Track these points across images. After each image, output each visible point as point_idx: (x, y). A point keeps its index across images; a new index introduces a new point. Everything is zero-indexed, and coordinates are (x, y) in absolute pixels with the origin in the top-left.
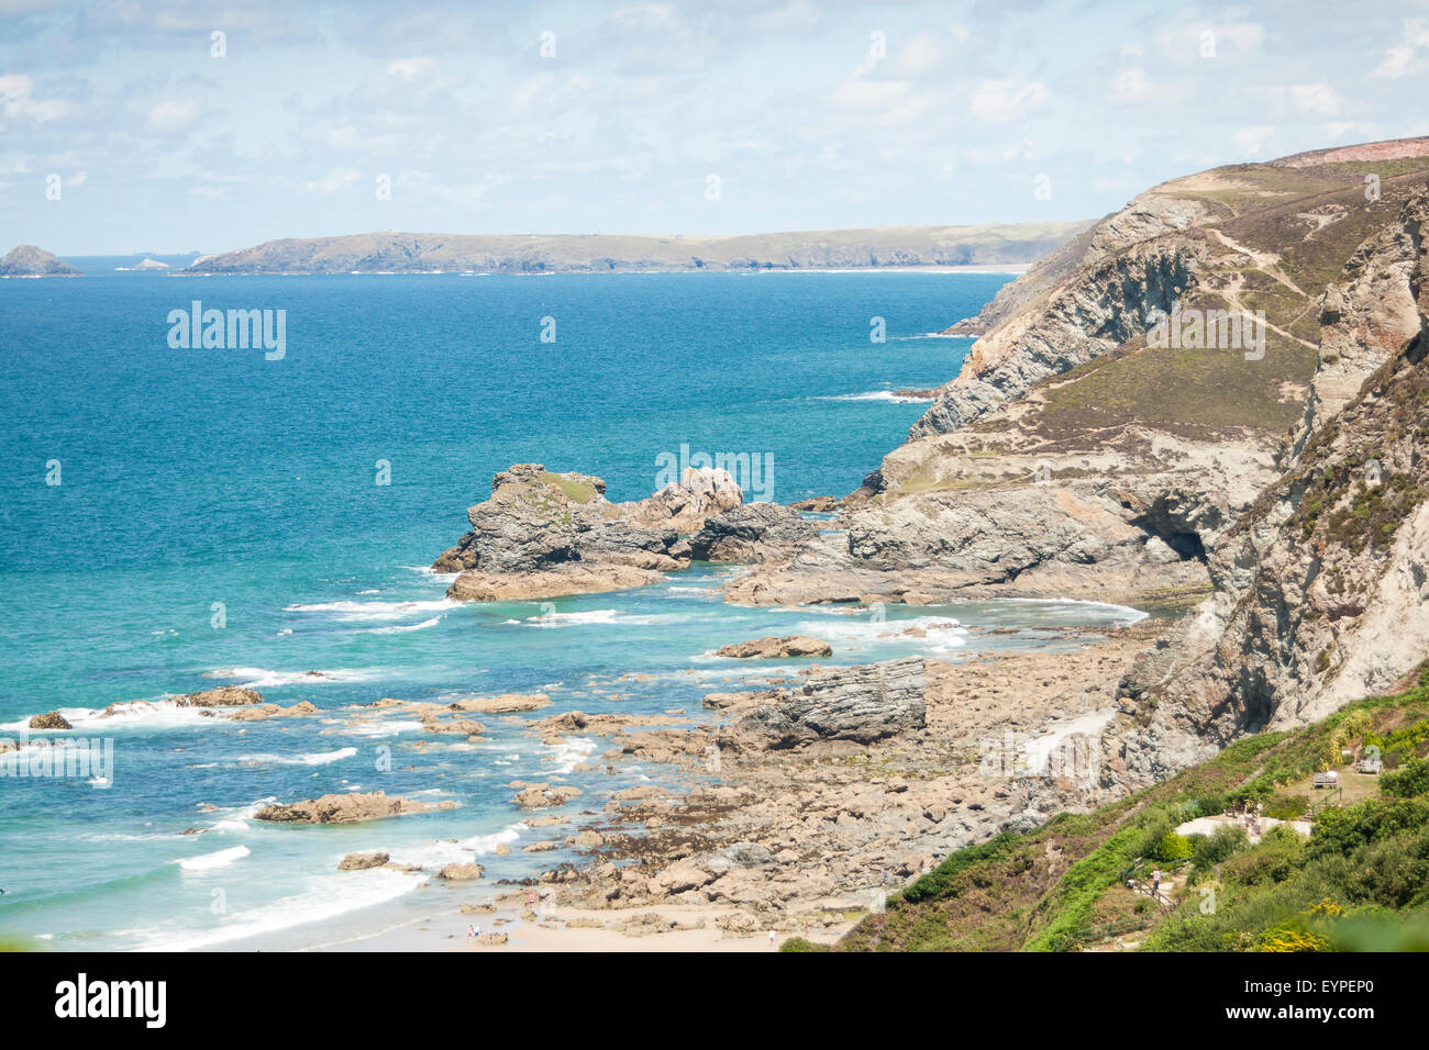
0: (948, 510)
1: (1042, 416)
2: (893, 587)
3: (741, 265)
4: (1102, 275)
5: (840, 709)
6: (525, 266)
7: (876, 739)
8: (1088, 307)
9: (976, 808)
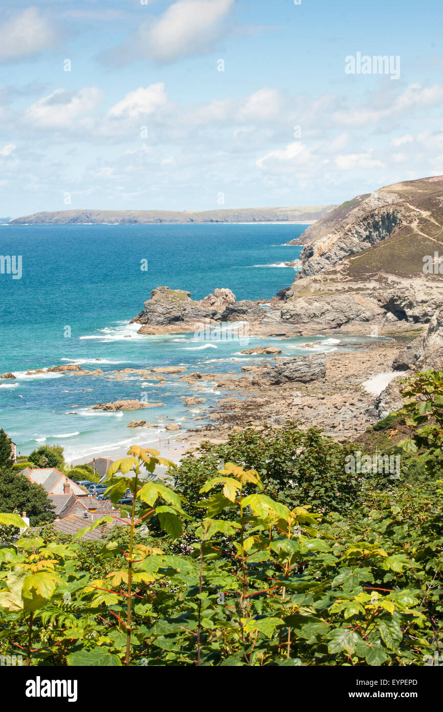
0: (316, 303)
1: (348, 269)
2: (297, 330)
3: (207, 221)
4: (365, 219)
5: (296, 371)
6: (130, 221)
7: (309, 382)
8: (360, 231)
9: (352, 404)
